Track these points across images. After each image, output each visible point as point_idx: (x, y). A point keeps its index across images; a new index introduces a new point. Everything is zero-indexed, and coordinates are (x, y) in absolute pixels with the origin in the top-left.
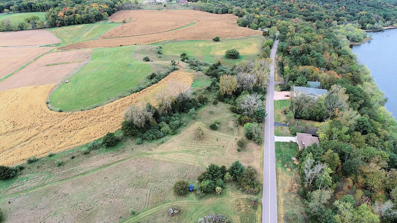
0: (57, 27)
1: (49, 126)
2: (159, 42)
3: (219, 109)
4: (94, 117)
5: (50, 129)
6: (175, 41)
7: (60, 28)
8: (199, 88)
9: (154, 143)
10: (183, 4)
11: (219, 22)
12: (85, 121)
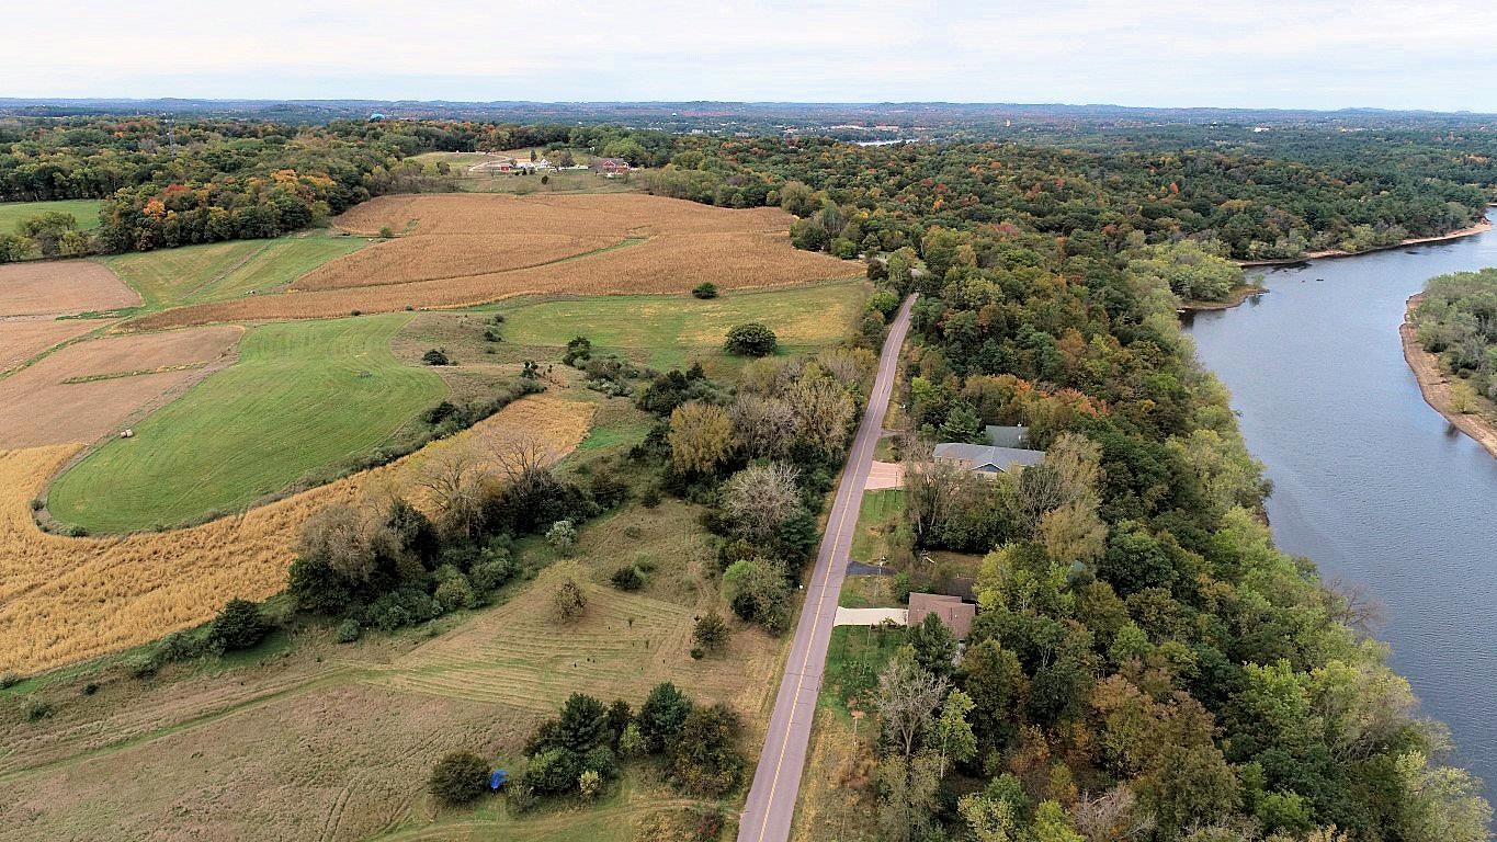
0: (137, 251)
1: (25, 585)
2: (497, 301)
3: (661, 521)
4: (198, 553)
5: (28, 595)
6: (556, 297)
7: (148, 254)
8: (603, 452)
9: (403, 638)
10: (609, 175)
11: (728, 236)
12: (162, 566)
